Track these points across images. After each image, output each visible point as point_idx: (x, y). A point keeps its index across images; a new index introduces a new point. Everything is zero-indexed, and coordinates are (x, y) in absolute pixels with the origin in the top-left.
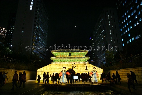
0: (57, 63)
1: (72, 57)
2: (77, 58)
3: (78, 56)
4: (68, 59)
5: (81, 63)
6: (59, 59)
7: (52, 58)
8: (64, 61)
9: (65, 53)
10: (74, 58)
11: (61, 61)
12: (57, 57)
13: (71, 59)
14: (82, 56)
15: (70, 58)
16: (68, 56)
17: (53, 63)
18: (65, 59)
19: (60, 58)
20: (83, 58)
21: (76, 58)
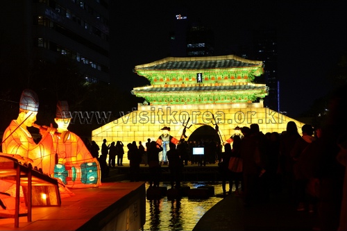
0: (157, 106)
1: (206, 84)
2: (225, 89)
3: (227, 83)
4: (193, 94)
5: (237, 106)
6: (162, 94)
7: (137, 91)
8: (181, 101)
9: (181, 73)
10: (215, 89)
11: (169, 101)
12: (157, 85)
13: (203, 94)
14: (242, 82)
15: (199, 89)
16: (193, 83)
17: (142, 108)
18: (182, 94)
19: (167, 90)
20: (246, 88)
21: (219, 89)
